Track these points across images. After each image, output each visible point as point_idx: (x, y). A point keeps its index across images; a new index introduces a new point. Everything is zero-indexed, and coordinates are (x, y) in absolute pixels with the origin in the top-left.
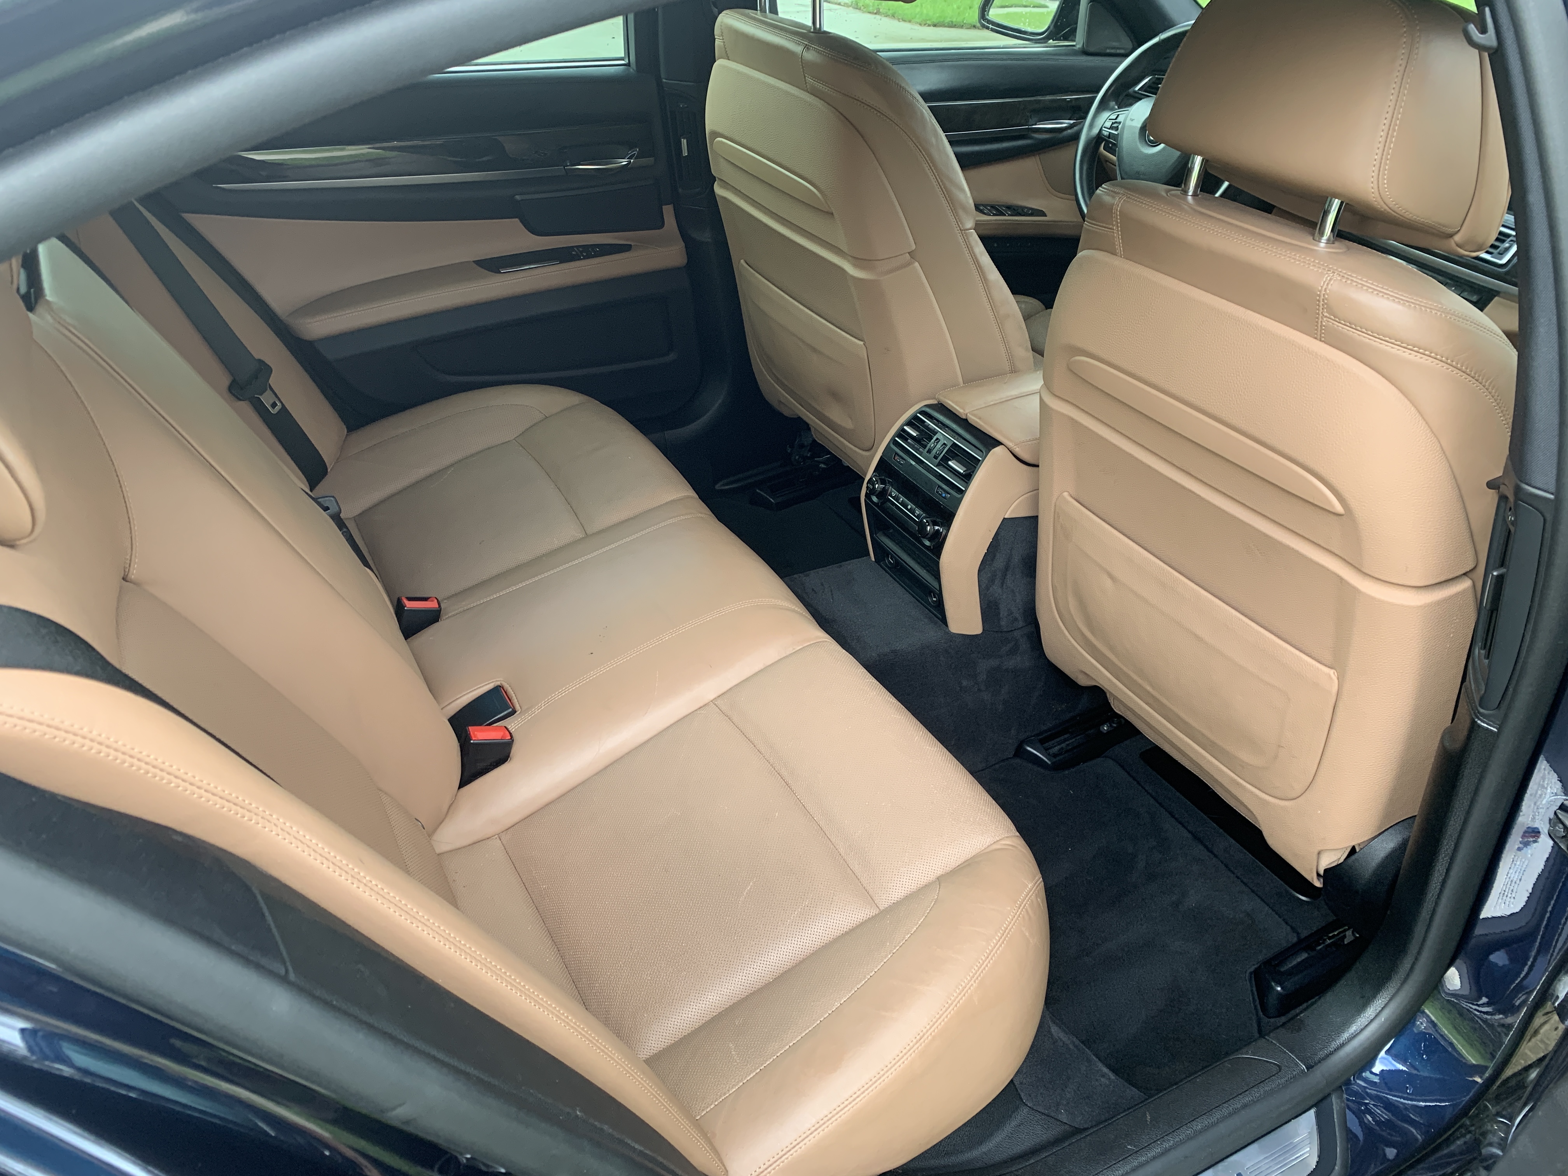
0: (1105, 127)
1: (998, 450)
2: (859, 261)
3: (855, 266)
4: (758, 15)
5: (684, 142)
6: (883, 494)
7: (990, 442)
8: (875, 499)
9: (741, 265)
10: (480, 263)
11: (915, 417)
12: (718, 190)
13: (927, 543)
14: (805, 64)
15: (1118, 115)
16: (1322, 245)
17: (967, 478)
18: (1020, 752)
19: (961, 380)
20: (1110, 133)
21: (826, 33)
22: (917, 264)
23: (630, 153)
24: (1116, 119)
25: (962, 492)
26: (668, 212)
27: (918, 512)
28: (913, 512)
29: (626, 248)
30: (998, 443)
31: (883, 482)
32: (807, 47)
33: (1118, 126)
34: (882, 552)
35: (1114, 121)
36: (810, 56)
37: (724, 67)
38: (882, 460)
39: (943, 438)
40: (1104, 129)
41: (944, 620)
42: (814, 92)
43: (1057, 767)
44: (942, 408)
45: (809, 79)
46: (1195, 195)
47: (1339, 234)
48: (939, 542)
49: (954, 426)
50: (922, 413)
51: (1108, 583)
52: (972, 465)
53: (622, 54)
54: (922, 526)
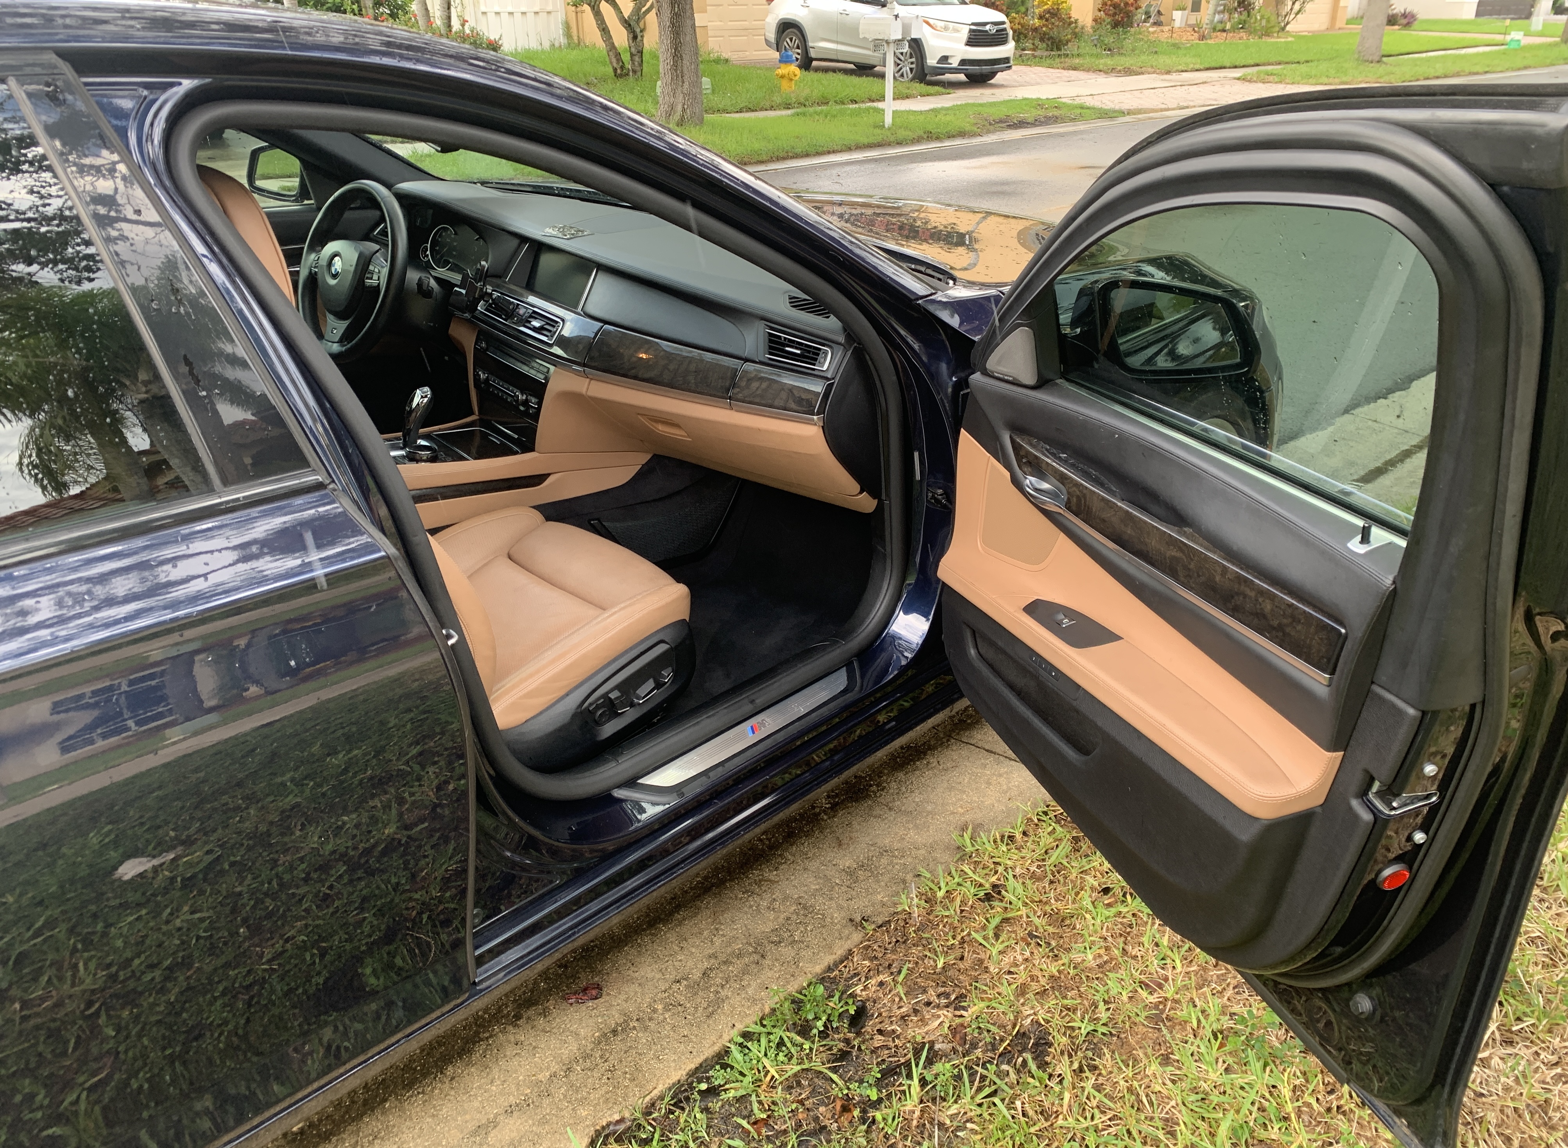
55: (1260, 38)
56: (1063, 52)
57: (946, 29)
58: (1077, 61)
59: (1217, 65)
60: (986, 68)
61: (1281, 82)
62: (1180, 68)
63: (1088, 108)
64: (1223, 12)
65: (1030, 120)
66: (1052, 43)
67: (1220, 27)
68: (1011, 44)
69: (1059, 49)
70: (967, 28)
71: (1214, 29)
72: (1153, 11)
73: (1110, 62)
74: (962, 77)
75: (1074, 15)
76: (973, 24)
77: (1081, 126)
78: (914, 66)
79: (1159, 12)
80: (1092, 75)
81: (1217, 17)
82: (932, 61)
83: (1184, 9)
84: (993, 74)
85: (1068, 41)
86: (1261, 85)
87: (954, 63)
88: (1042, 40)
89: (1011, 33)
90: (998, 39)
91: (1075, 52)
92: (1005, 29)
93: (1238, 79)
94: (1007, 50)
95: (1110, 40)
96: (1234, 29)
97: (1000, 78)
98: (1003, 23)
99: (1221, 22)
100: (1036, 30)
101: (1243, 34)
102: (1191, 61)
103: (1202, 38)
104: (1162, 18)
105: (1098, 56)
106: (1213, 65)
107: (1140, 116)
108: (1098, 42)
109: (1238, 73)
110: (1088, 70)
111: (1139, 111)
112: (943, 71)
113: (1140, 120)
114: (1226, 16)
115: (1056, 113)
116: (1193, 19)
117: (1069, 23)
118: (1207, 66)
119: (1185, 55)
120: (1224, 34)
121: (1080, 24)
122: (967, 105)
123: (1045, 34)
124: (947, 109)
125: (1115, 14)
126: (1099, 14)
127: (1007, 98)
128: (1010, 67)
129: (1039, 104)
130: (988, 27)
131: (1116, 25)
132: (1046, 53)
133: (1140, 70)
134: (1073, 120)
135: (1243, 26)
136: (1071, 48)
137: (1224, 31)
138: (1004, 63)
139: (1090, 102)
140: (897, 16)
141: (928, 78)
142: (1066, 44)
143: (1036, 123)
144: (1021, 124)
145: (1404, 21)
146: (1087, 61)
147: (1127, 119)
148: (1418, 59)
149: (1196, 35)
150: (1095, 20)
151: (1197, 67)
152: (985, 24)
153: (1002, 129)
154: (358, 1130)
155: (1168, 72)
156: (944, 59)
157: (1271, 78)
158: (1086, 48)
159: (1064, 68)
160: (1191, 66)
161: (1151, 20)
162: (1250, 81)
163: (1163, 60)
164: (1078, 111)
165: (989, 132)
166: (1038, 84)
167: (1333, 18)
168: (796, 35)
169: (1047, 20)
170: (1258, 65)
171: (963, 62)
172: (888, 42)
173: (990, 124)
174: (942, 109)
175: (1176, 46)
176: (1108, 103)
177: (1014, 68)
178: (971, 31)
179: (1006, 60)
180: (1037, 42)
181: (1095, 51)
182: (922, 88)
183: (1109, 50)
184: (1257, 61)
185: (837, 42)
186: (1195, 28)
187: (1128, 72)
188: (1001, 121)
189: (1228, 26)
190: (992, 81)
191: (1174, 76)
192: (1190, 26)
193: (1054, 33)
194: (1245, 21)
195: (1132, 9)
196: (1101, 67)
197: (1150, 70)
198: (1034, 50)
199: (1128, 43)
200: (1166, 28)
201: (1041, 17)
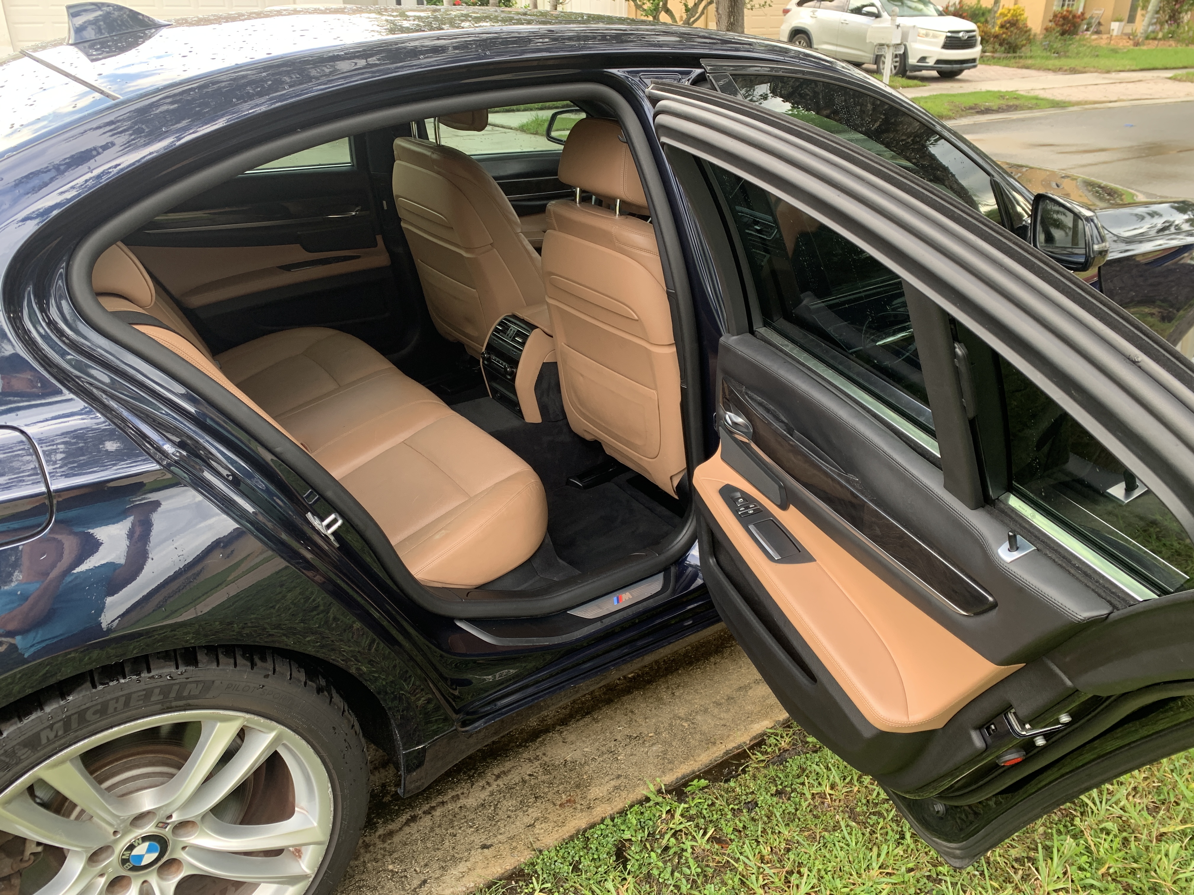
1: (537, 330)
2: (468, 249)
3: (467, 252)
4: (413, 139)
5: (384, 202)
6: (489, 359)
7: (533, 327)
8: (486, 362)
9: (418, 262)
10: (281, 267)
11: (502, 322)
12: (403, 225)
13: (509, 377)
14: (433, 161)
16: (617, 216)
17: (523, 344)
18: (568, 483)
19: (525, 304)
21: (443, 146)
22: (495, 250)
23: (357, 209)
25: (521, 351)
26: (379, 238)
27: (504, 364)
28: (502, 364)
29: (358, 257)
30: (537, 327)
31: (489, 353)
32: (433, 153)
34: (494, 391)
36: (435, 156)
37: (398, 164)
38: (488, 344)
39: (514, 328)
41: (523, 418)
42: (439, 173)
43: (585, 487)
44: (514, 316)
45: (435, 167)
46: (579, 203)
47: (621, 213)
48: (514, 375)
49: (518, 322)
50: (505, 319)
51: (581, 378)
52: (525, 337)
53: (349, 161)
54: (505, 369)
55: (1187, 45)
56: (1018, 54)
57: (927, 35)
58: (1029, 62)
59: (1151, 67)
60: (957, 66)
62: (1118, 68)
63: (1042, 99)
64: (1155, 24)
65: (995, 108)
66: (1010, 48)
67: (1152, 36)
68: (979, 48)
69: (1014, 52)
70: (944, 35)
71: (1147, 38)
72: (1094, 22)
73: (1057, 63)
74: (934, 73)
75: (1030, 24)
76: (949, 32)
77: (1037, 114)
78: (897, 64)
79: (1099, 24)
80: (1041, 73)
81: (1151, 28)
82: (912, 60)
83: (1120, 20)
84: (960, 71)
85: (1023, 45)
86: (1189, 84)
87: (931, 62)
88: (1001, 45)
89: (979, 39)
90: (968, 43)
91: (1029, 54)
92: (974, 36)
93: (1170, 78)
94: (975, 52)
95: (1057, 45)
96: (1164, 38)
97: (965, 74)
98: (974, 31)
99: (1153, 32)
100: (996, 36)
101: (1172, 42)
102: (1127, 63)
103: (1137, 44)
104: (1102, 28)
105: (1047, 58)
106: (1147, 66)
107: (1086, 106)
108: (1049, 48)
109: (1170, 74)
110: (1039, 69)
111: (1086, 103)
112: (920, 69)
113: (1086, 109)
114: (1158, 27)
115: (1016, 102)
116: (1129, 29)
117: (1026, 31)
118: (1142, 67)
119: (1123, 59)
120: (1156, 42)
121: (1033, 32)
122: (941, 95)
123: (1004, 40)
124: (926, 98)
125: (1063, 25)
126: (1050, 24)
127: (973, 90)
128: (975, 66)
129: (1001, 96)
130: (961, 34)
131: (1063, 34)
132: (1004, 55)
133: (1084, 70)
134: (1030, 108)
135: (1172, 36)
136: (1025, 51)
137: (1155, 39)
138: (971, 62)
139: (1042, 94)
140: (898, 26)
141: (908, 73)
142: (1020, 49)
143: (999, 110)
144: (987, 111)
146: (1038, 62)
147: (1075, 108)
149: (1131, 42)
150: (1047, 29)
151: (1133, 68)
152: (959, 32)
153: (972, 114)
154: (667, 681)
155: (1108, 72)
156: (923, 59)
158: (1037, 51)
159: (1018, 67)
160: (1128, 67)
161: (1092, 29)
162: (1180, 80)
163: (1104, 62)
164: (1034, 102)
165: (962, 116)
166: (997, 79)
168: (804, 39)
169: (1007, 29)
170: (1185, 67)
171: (938, 62)
172: (888, 46)
173: (962, 110)
174: (922, 98)
175: (1115, 51)
176: (1059, 95)
177: (979, 67)
178: (947, 37)
179: (974, 60)
180: (997, 46)
181: (1045, 54)
182: (904, 81)
183: (1057, 53)
184: (1185, 64)
185: (837, 45)
186: (1130, 36)
187: (1073, 71)
188: (971, 108)
189: (1160, 35)
190: (959, 77)
191: (1113, 75)
192: (1126, 34)
193: (1012, 39)
194: (1174, 32)
195: (1078, 20)
196: (1050, 67)
197: (1092, 70)
198: (993, 52)
199: (1073, 48)
200: (1105, 36)
201: (1002, 26)
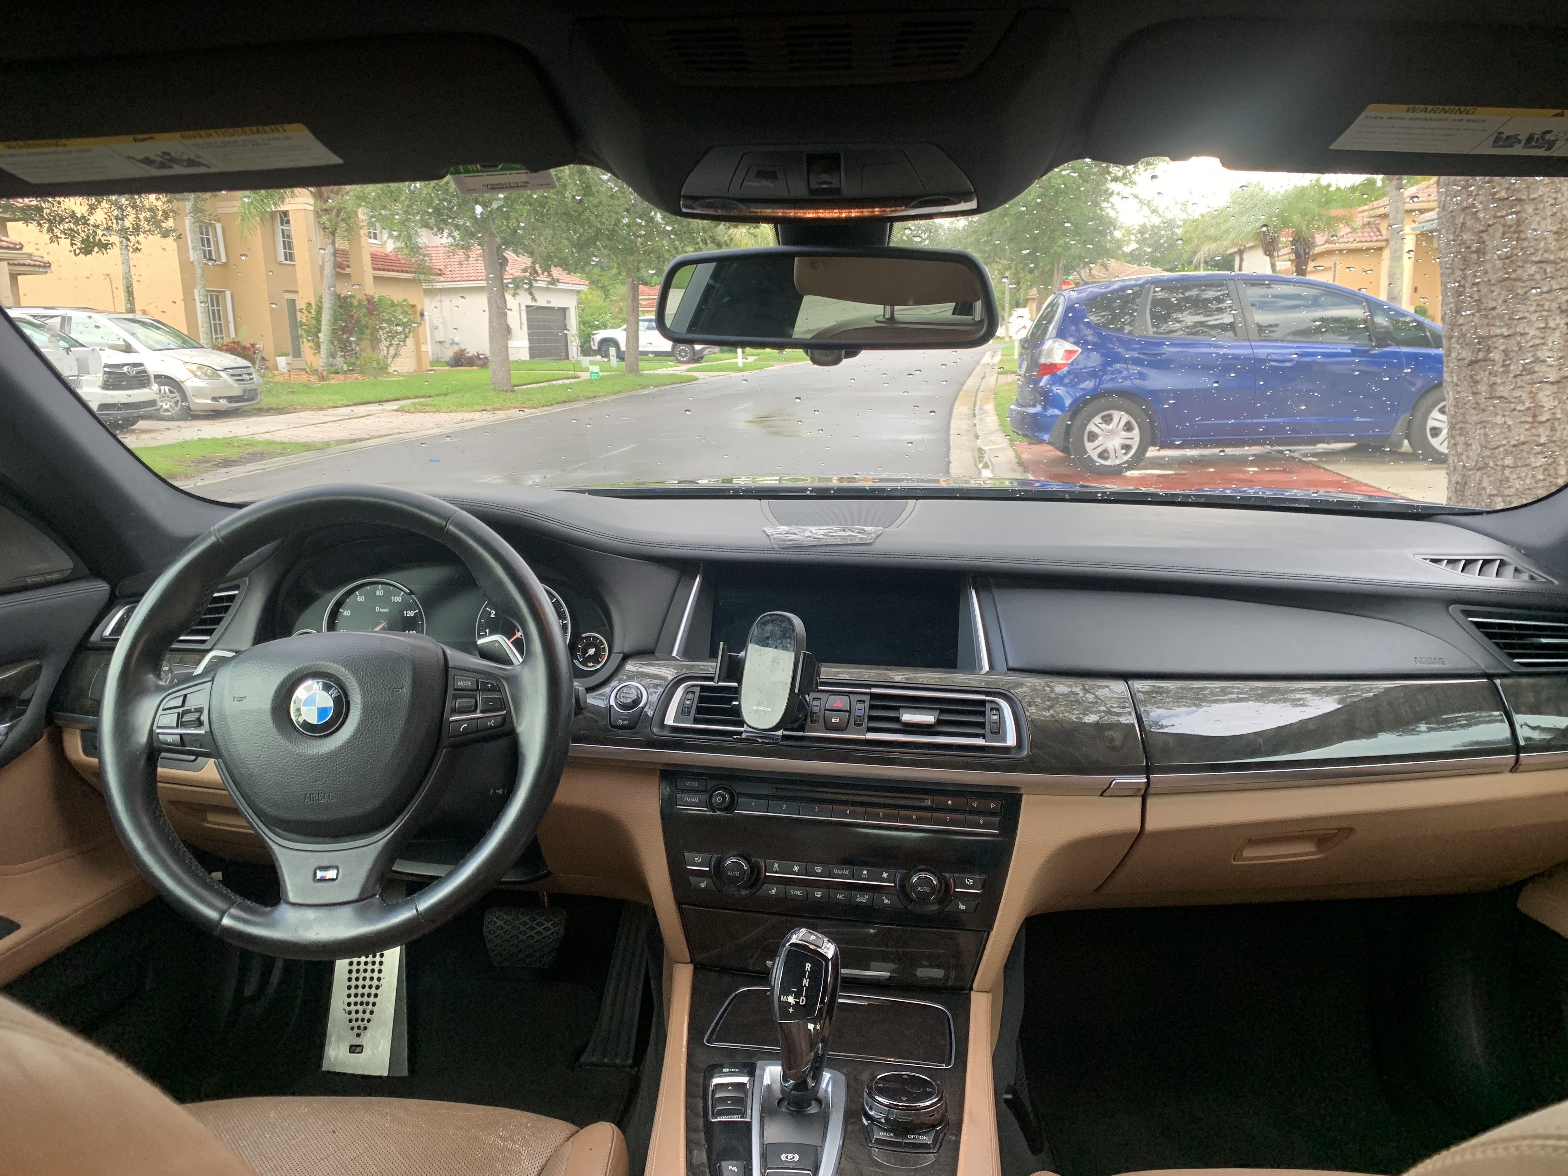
0: (158, 727)
15: (185, 696)
20: (181, 735)
24: (183, 705)
33: (199, 719)
35: (180, 710)
40: (158, 731)
55: (375, 377)
61: (438, 411)
62: (330, 404)
63: (283, 443)
65: (234, 458)
71: (329, 371)
76: (105, 366)
96: (347, 371)
101: (362, 374)
102: (335, 398)
103: (324, 379)
109: (395, 405)
111: (340, 442)
116: (302, 363)
118: (354, 402)
119: (323, 394)
120: (339, 376)
130: (125, 369)
133: (290, 409)
135: (353, 368)
137: (341, 372)
144: (227, 463)
145: (481, 362)
148: (532, 389)
157: (427, 408)
160: (340, 403)
162: (409, 412)
164: (278, 446)
167: (419, 360)
173: (193, 465)
178: (104, 374)
186: (307, 371)
188: (201, 462)
189: (343, 369)
191: (332, 412)
197: (300, 407)
